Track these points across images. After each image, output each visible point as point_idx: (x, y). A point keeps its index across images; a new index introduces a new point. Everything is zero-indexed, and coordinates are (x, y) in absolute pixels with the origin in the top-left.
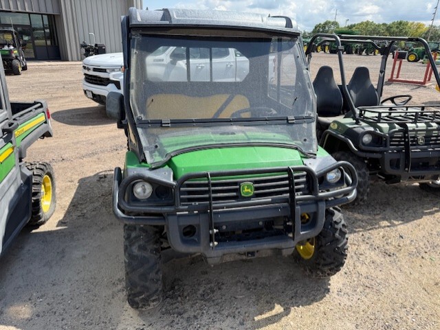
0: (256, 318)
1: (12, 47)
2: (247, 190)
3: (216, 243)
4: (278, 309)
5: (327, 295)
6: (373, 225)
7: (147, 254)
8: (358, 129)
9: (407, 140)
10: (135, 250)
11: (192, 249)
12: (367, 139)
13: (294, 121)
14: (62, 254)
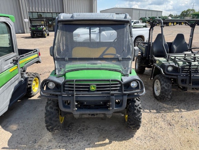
0: (96, 143)
1: (44, 27)
2: (93, 88)
3: (76, 109)
4: (107, 141)
5: (131, 139)
6: (170, 110)
7: (53, 111)
8: (167, 64)
9: (190, 70)
10: (48, 108)
11: (67, 110)
12: (170, 69)
13: (121, 60)
14: (35, 108)
